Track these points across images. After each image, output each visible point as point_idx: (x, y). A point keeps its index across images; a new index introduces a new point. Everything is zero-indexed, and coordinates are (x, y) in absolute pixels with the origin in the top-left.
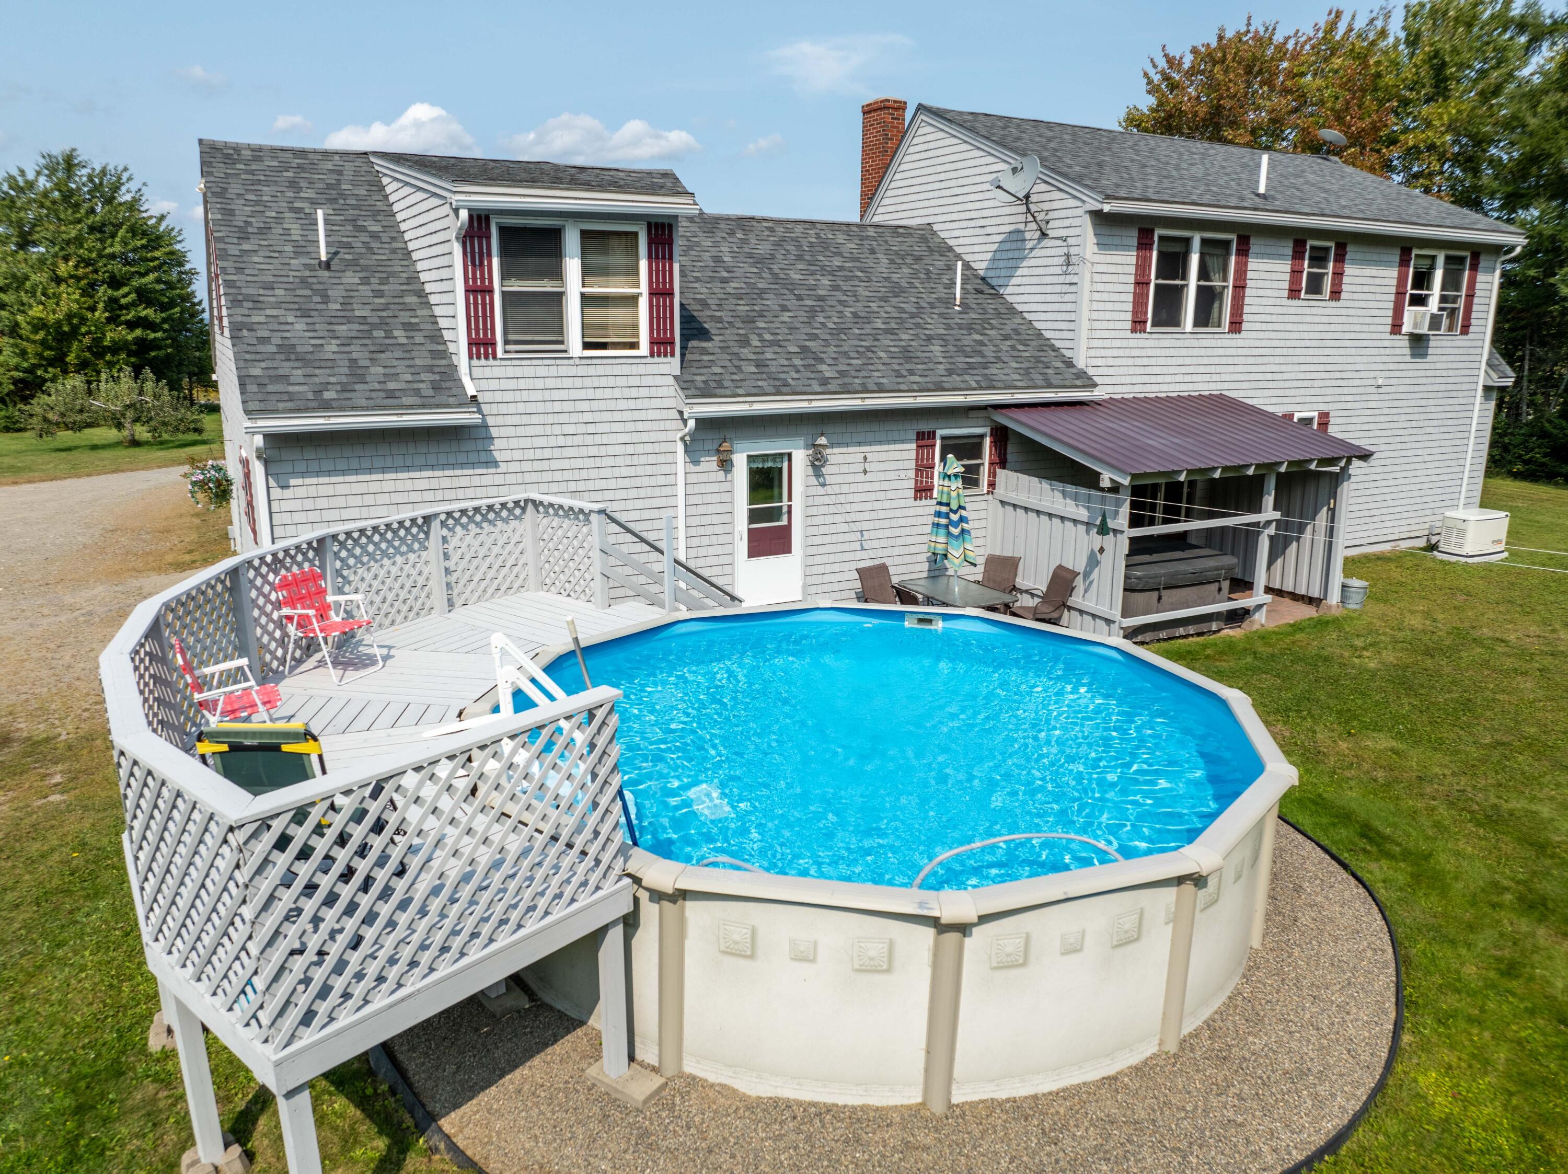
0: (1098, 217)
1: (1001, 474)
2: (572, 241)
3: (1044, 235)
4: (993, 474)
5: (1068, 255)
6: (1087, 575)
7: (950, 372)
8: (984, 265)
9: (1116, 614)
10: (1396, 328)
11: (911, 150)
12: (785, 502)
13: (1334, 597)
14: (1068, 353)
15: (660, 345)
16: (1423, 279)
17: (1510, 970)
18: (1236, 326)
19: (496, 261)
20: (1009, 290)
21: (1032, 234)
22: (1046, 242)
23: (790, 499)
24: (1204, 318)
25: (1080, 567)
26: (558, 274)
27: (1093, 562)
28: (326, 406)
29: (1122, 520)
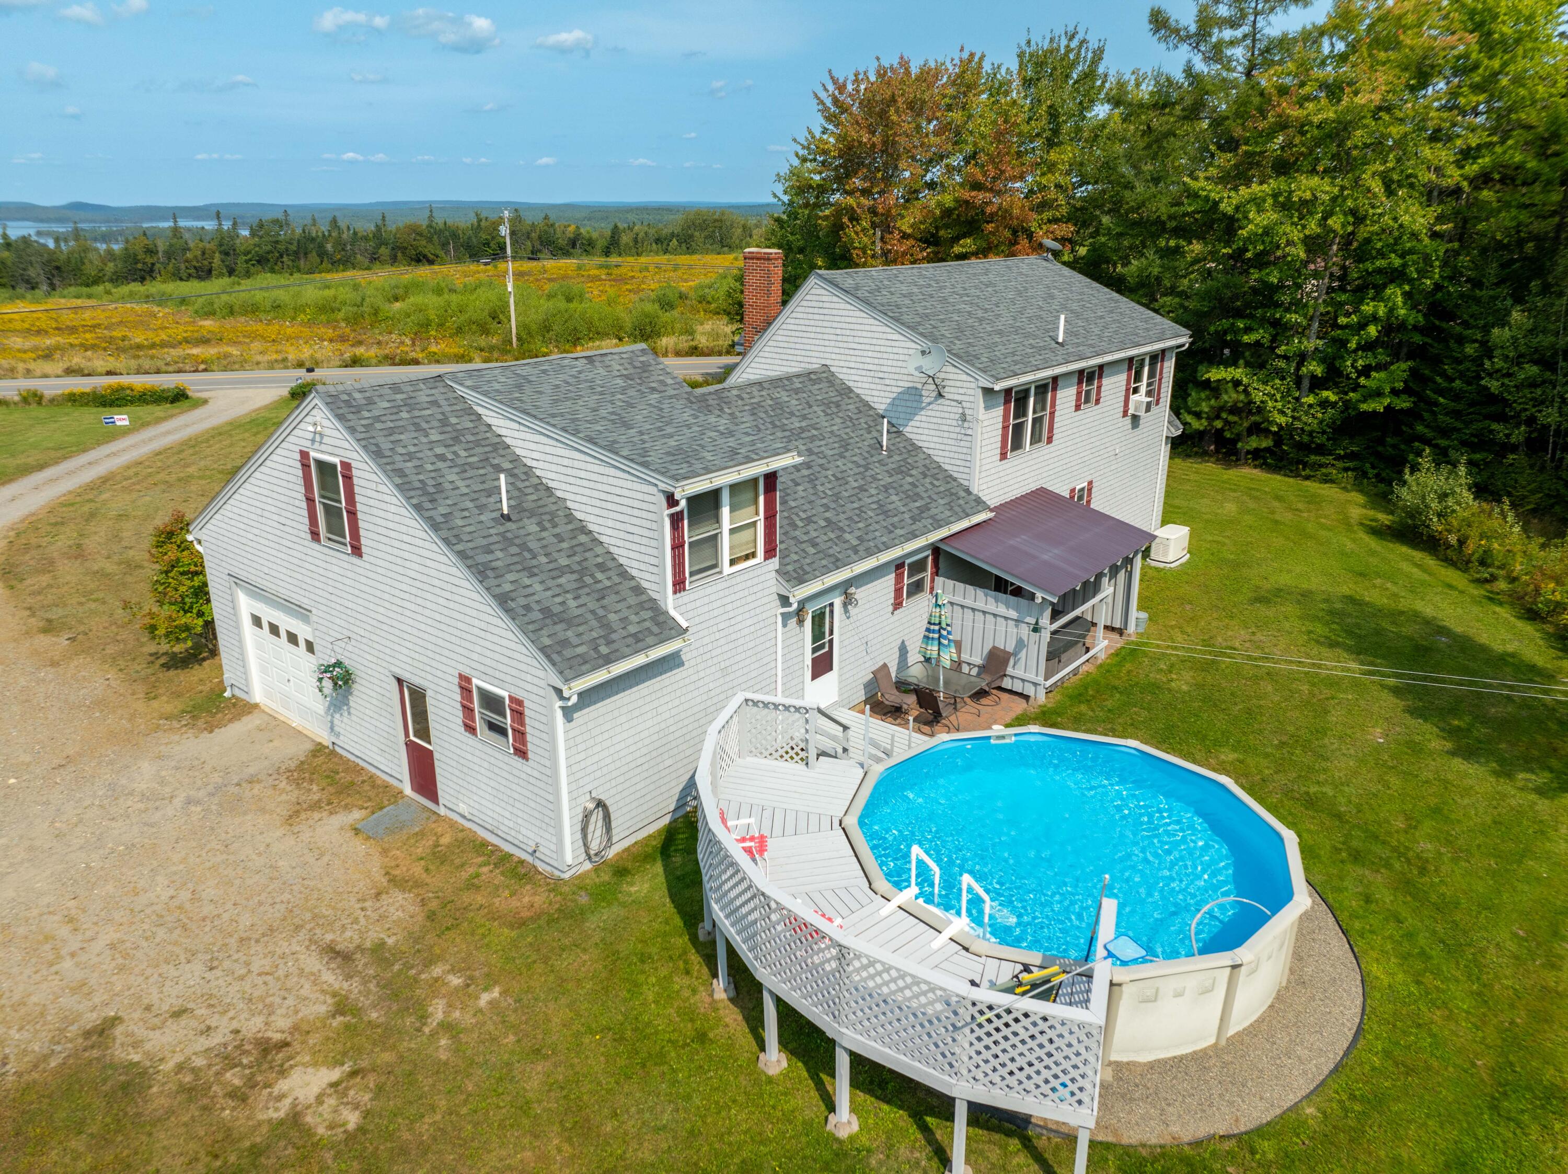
0: (988, 392)
1: (939, 580)
2: (725, 497)
3: (940, 395)
4: (933, 581)
5: (964, 414)
6: (1015, 654)
7: (914, 519)
8: (883, 407)
9: (1040, 679)
10: (1125, 413)
11: (804, 303)
12: (827, 638)
13: (1132, 628)
14: (966, 483)
15: (770, 552)
16: (1138, 378)
17: (1368, 899)
18: (1050, 440)
19: (686, 522)
20: (908, 429)
21: (929, 392)
22: (941, 401)
23: (831, 633)
24: (1036, 439)
25: (1010, 648)
26: (717, 519)
27: (1020, 644)
28: (608, 660)
29: (1045, 620)
